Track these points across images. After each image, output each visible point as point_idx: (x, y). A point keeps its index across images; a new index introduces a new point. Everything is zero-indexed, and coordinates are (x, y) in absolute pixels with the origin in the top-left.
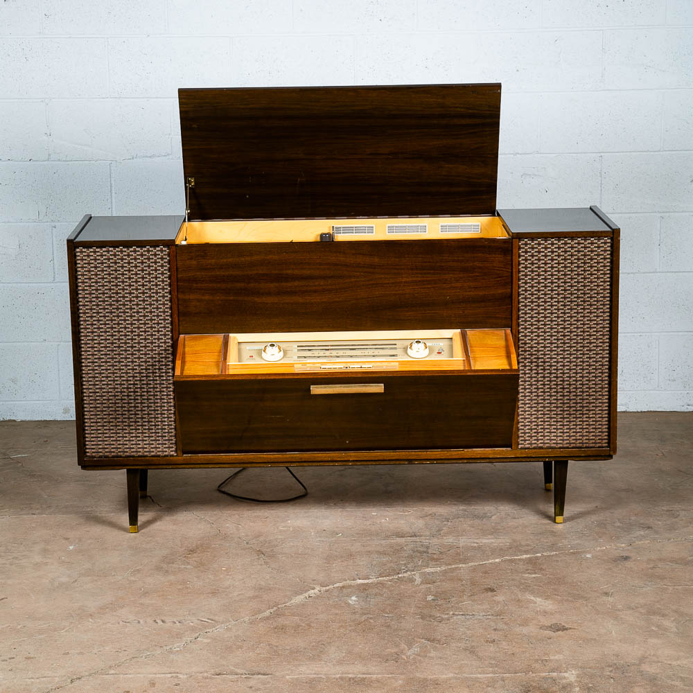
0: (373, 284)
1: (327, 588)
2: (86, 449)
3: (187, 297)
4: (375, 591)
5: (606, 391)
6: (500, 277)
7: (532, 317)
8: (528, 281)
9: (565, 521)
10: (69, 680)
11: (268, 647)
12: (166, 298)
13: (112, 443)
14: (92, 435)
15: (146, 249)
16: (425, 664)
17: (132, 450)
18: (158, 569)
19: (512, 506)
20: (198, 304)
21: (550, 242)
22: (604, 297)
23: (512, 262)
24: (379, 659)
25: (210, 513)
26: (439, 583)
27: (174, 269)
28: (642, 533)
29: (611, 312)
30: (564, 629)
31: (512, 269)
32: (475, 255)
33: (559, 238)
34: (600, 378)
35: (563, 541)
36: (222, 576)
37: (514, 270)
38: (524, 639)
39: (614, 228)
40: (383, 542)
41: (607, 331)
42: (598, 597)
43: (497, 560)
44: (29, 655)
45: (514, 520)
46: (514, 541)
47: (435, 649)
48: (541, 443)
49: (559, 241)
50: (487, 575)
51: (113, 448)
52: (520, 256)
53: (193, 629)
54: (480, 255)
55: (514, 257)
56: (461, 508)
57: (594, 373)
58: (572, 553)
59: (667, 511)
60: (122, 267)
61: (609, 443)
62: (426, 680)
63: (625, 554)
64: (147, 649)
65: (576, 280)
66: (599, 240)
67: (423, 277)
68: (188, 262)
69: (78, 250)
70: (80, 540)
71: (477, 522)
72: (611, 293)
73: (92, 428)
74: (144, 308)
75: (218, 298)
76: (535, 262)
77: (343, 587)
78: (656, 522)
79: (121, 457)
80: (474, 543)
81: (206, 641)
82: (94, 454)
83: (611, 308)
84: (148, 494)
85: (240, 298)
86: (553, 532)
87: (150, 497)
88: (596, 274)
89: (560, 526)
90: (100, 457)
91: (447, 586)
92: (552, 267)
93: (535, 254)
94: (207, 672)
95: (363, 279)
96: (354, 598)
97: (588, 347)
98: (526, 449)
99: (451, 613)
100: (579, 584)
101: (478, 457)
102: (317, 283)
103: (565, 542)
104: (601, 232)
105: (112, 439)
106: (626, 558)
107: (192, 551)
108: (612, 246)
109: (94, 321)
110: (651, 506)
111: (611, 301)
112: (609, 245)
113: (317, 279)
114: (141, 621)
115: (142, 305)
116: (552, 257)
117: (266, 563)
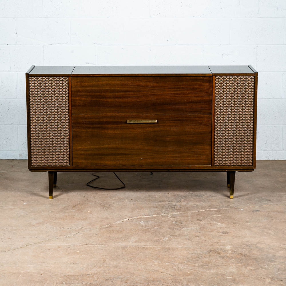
0: (154, 94)
1: (132, 218)
2: (32, 162)
3: (75, 98)
4: (151, 220)
5: (252, 142)
6: (207, 92)
7: (221, 110)
8: (219, 94)
9: (234, 198)
10: (26, 245)
11: (106, 237)
12: (66, 99)
13: (42, 160)
14: (34, 157)
15: (58, 78)
16: (170, 243)
17: (51, 163)
18: (61, 211)
19: (212, 192)
20: (80, 101)
21: (228, 78)
22: (251, 102)
23: (212, 86)
24: (151, 241)
25: (83, 193)
26: (178, 218)
27: (70, 87)
28: (266, 202)
29: (254, 108)
30: (228, 233)
31: (212, 89)
32: (197, 83)
33: (232, 76)
34: (249, 136)
35: (232, 204)
36: (88, 214)
37: (213, 89)
38: (211, 236)
39: (255, 72)
40: (156, 204)
41: (252, 116)
42: (244, 223)
43: (203, 210)
44: (9, 238)
45: (213, 197)
46: (212, 204)
47: (174, 238)
48: (224, 163)
49: (232, 77)
50: (198, 215)
51: (43, 162)
52: (215, 84)
53: (76, 231)
54: (199, 83)
55: (213, 84)
56: (190, 193)
57: (247, 134)
58: (235, 209)
59: (278, 195)
60: (49, 85)
61: (253, 164)
62: (170, 248)
63: (257, 209)
64: (57, 237)
65: (239, 94)
66: (249, 77)
67: (175, 92)
68: (76, 84)
69: (30, 78)
70: (28, 201)
71: (197, 198)
72: (254, 100)
73: (34, 153)
74: (57, 103)
75: (88, 99)
76: (222, 86)
77: (138, 218)
78: (273, 199)
79: (46, 166)
80: (194, 204)
81: (81, 234)
82: (35, 165)
83: (254, 106)
84: (57, 186)
85: (98, 99)
86: (228, 201)
87: (58, 187)
88: (248, 92)
89: (232, 200)
90: (38, 166)
91: (181, 218)
92: (229, 89)
93: (222, 83)
94: (81, 244)
95: (149, 92)
96: (142, 222)
97: (244, 122)
98: (218, 166)
99: (182, 227)
100: (237, 219)
101: (197, 169)
102: (130, 94)
103: (233, 205)
104: (250, 74)
105: (42, 158)
106: (258, 211)
107: (75, 206)
108: (254, 80)
109: (36, 108)
110: (272, 193)
111: (254, 103)
112: (253, 79)
113: (130, 91)
114: (55, 228)
115: (57, 101)
116: (229, 84)
117: (106, 210)
